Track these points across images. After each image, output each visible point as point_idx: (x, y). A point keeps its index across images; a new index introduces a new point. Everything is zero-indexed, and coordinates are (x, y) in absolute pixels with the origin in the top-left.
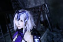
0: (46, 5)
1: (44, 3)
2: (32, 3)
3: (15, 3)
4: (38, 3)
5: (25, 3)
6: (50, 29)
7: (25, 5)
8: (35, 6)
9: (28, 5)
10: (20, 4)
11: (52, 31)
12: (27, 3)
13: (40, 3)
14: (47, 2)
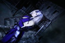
0: (50, 22)
1: (51, 20)
2: (46, 13)
3: (41, 4)
4: (49, 17)
5: (44, 9)
6: (35, 34)
7: (43, 10)
8: (46, 16)
9: (44, 11)
10: (41, 6)
11: (35, 35)
12: (44, 10)
13: (49, 18)
14: (53, 22)
